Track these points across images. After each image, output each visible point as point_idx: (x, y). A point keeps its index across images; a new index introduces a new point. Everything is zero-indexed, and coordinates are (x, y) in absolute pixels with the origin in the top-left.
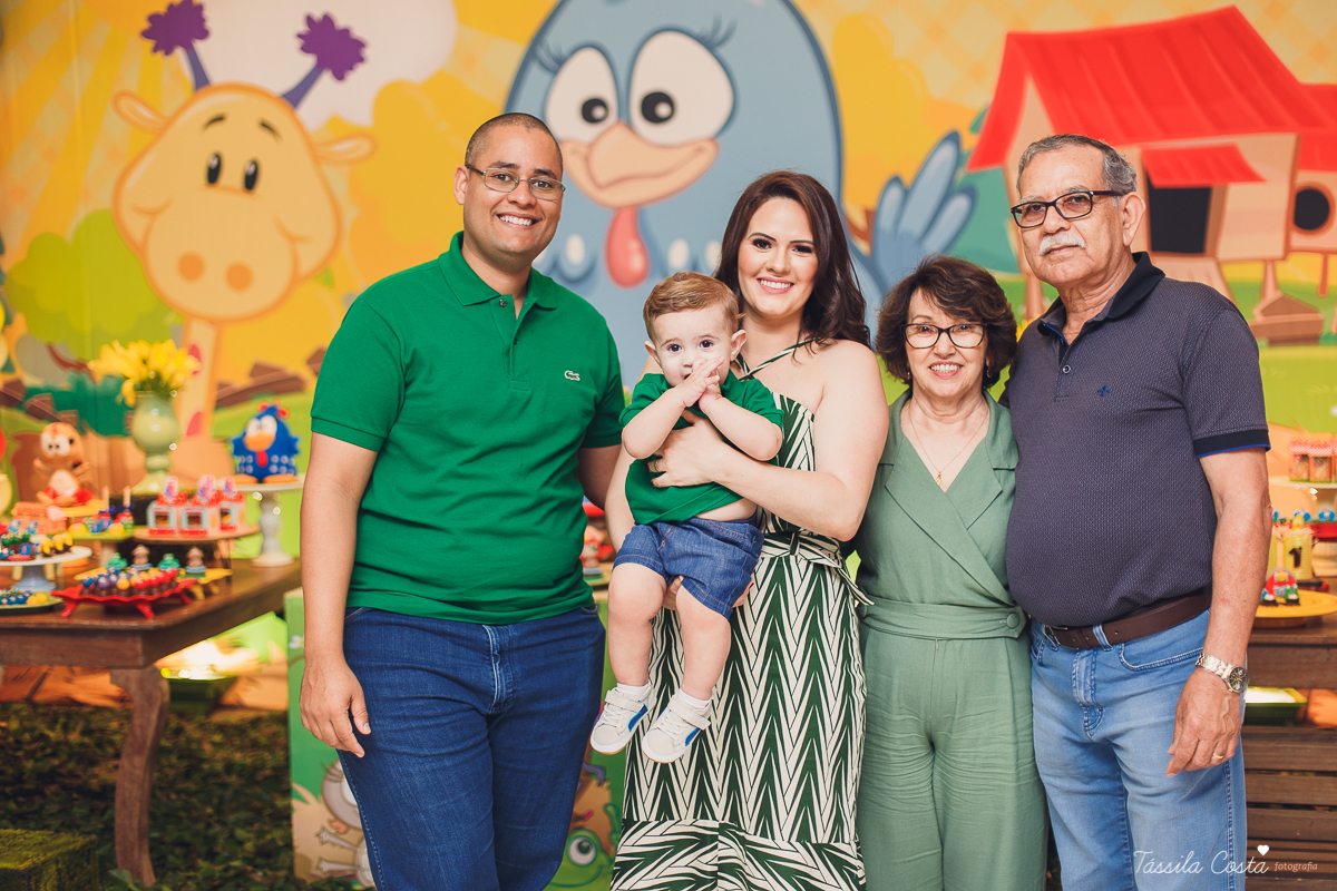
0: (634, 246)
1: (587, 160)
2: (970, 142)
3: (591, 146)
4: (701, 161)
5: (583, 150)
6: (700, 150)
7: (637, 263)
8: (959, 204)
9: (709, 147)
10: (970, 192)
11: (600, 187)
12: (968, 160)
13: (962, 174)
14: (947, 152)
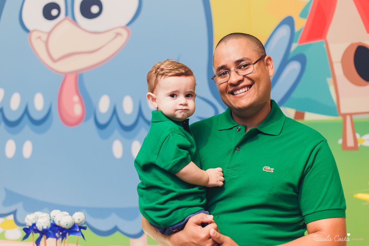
0: (76, 98)
1: (46, 43)
2: (300, 24)
3: (49, 34)
4: (120, 42)
5: (44, 37)
6: (118, 34)
7: (78, 110)
8: (294, 67)
9: (124, 33)
10: (301, 59)
11: (54, 61)
12: (298, 37)
13: (295, 46)
14: (285, 31)
